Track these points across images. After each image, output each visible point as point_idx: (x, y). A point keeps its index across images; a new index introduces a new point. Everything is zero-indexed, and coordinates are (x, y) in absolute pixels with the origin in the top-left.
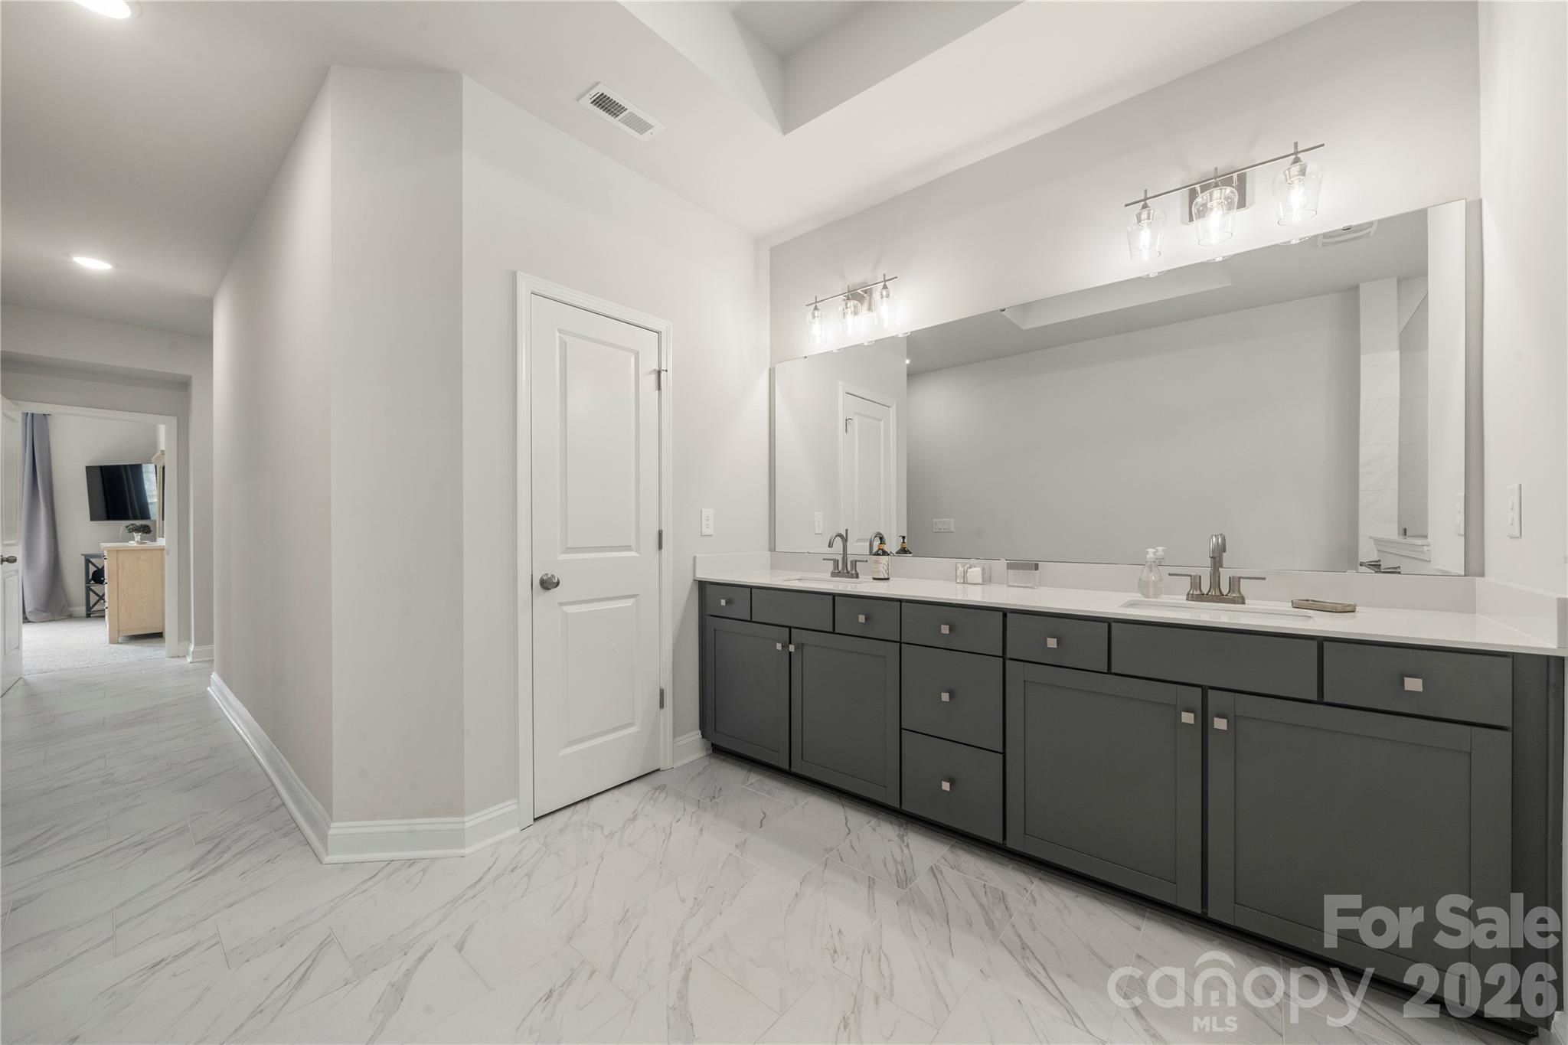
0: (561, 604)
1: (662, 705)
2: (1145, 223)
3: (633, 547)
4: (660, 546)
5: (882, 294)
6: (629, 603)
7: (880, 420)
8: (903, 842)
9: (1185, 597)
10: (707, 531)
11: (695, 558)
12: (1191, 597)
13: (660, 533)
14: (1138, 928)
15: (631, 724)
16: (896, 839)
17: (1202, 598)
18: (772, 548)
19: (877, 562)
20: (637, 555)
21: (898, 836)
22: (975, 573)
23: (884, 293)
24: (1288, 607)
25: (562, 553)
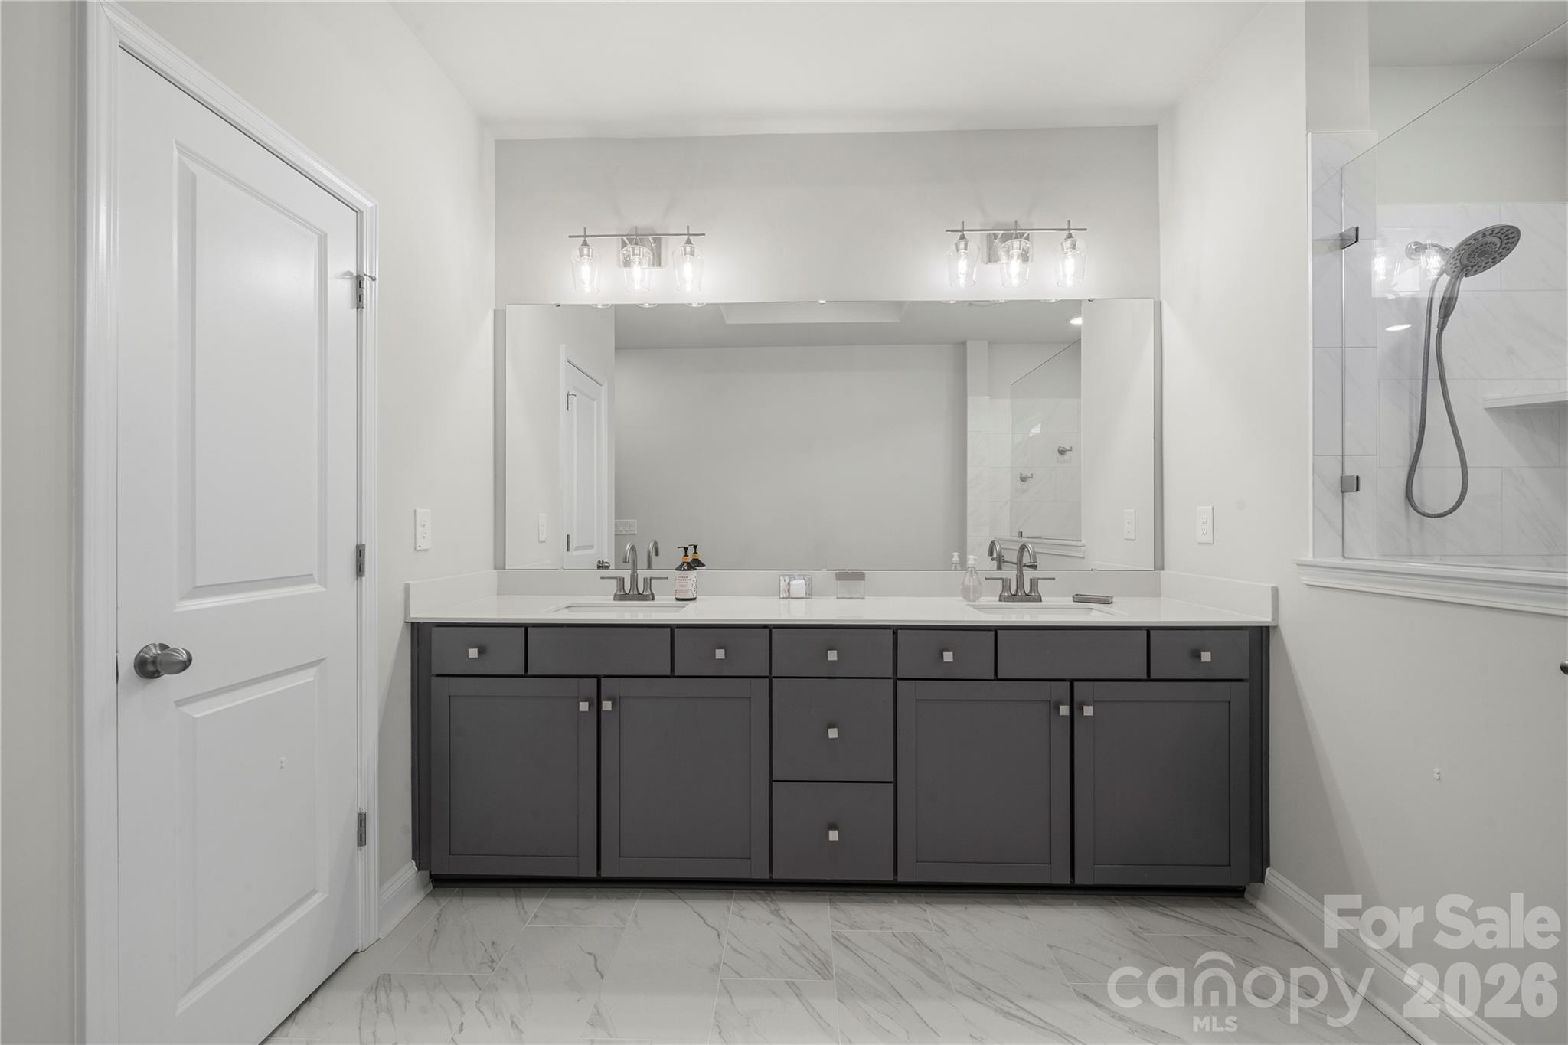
0: (180, 703)
1: (361, 839)
2: (962, 251)
3: (316, 577)
4: (360, 571)
5: (685, 249)
6: (308, 676)
7: (594, 400)
8: (783, 919)
9: (998, 598)
10: (422, 543)
11: (407, 588)
12: (1002, 598)
13: (360, 552)
14: (1027, 918)
15: (314, 892)
16: (772, 918)
17: (1013, 597)
18: (500, 564)
19: (685, 579)
20: (324, 589)
21: (772, 912)
22: (798, 585)
23: (688, 248)
24: (1069, 601)
25: (183, 598)
